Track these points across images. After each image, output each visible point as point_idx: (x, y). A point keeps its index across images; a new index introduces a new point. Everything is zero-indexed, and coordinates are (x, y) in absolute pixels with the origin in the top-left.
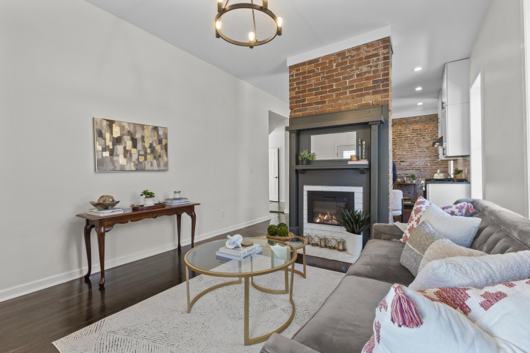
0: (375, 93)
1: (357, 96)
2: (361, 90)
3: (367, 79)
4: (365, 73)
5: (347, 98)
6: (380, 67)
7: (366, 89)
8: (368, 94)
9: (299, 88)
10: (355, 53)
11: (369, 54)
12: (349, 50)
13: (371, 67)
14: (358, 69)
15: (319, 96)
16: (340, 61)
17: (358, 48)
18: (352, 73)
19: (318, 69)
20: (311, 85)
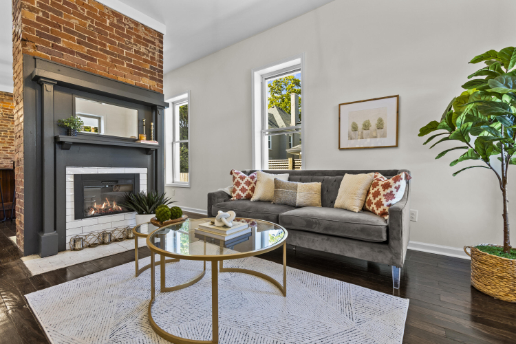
0: (152, 78)
1: (135, 73)
2: (140, 69)
3: (146, 61)
4: (144, 54)
5: (124, 69)
6: (157, 57)
7: (144, 70)
8: (146, 76)
9: (44, 14)
10: (132, 25)
11: (147, 37)
12: (126, 18)
13: (149, 52)
14: (136, 45)
15: (86, 49)
16: (115, 22)
17: (136, 23)
18: (130, 45)
19: (84, 10)
20: (71, 25)
